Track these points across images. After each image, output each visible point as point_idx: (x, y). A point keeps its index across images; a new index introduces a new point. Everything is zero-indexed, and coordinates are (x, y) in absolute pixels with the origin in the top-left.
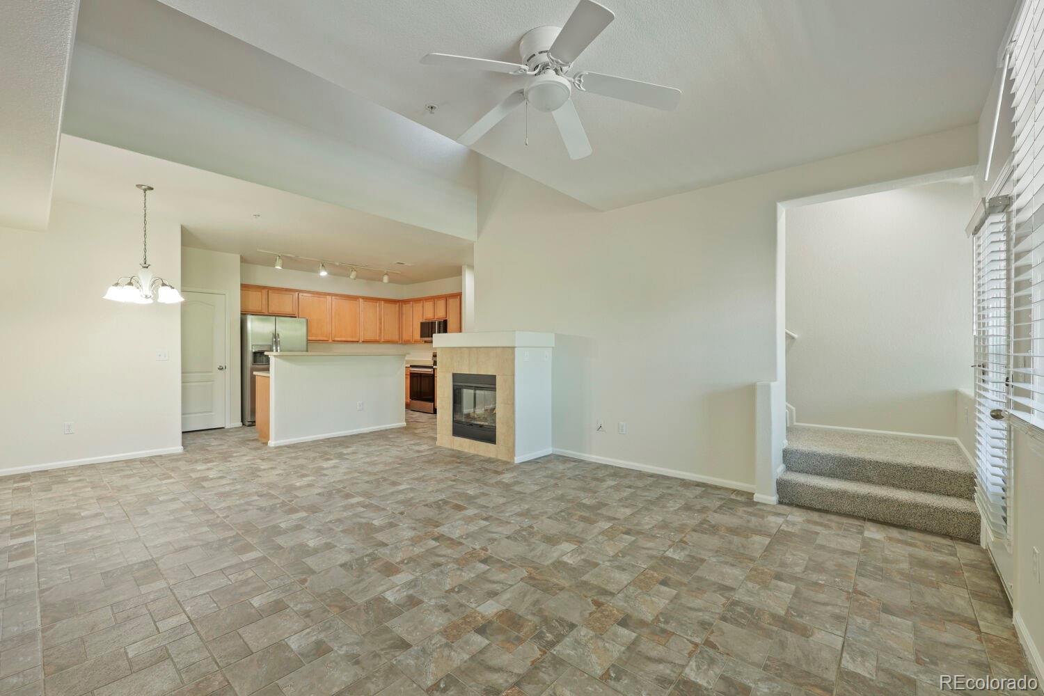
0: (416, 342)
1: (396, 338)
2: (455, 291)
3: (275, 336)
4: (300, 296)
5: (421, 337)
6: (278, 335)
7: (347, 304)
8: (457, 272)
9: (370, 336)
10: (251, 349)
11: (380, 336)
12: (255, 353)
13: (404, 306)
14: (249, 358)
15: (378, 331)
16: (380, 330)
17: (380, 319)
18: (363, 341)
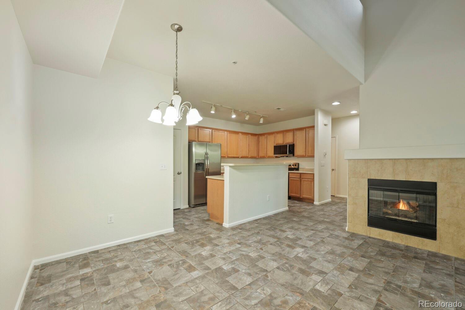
0: (269, 157)
1: (255, 155)
2: (310, 125)
3: (206, 154)
4: (213, 132)
5: (275, 154)
6: (208, 153)
7: (234, 136)
8: (312, 113)
9: (244, 154)
10: (194, 162)
11: (249, 154)
12: (196, 164)
13: (260, 137)
14: (194, 167)
15: (248, 151)
16: (249, 151)
17: (249, 145)
18: (241, 157)
